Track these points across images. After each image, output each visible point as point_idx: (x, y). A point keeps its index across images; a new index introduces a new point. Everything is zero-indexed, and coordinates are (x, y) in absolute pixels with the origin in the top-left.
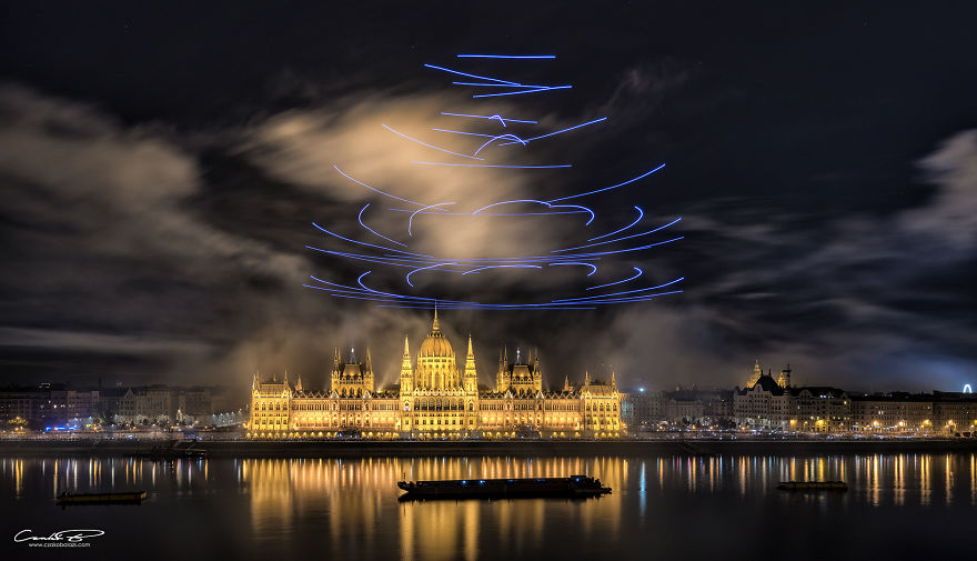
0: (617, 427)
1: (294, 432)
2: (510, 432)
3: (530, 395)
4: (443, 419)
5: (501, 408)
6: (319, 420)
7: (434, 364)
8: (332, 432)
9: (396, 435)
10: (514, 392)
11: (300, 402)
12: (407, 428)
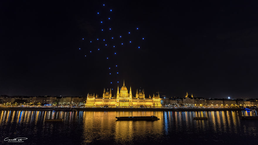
0: (160, 106)
1: (95, 106)
2: (138, 106)
3: (143, 99)
4: (125, 104)
5: (137, 101)
6: (100, 104)
7: (123, 92)
8: (103, 106)
9: (115, 107)
10: (139, 98)
11: (97, 100)
12: (118, 105)
